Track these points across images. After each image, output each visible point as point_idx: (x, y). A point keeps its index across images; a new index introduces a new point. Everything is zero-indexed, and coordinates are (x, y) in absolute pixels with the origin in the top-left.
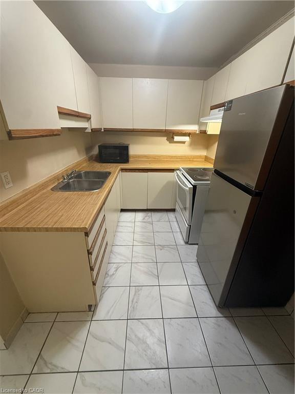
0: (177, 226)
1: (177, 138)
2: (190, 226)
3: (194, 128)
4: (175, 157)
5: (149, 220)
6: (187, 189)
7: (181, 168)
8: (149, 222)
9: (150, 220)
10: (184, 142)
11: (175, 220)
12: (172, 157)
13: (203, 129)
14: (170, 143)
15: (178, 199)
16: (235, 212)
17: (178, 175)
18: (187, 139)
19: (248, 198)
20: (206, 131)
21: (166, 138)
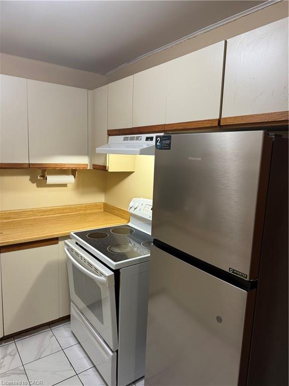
0: (81, 355)
1: (51, 179)
2: (117, 351)
3: (82, 161)
4: (51, 210)
5: (13, 366)
6: (103, 278)
7: (72, 233)
8: (15, 372)
9: (16, 363)
10: (65, 185)
11: (72, 341)
12: (45, 211)
13: (99, 162)
14: (38, 186)
15: (74, 297)
16: (219, 319)
17: (71, 250)
18: (70, 179)
19: (240, 294)
20: (105, 167)
21: (28, 178)
